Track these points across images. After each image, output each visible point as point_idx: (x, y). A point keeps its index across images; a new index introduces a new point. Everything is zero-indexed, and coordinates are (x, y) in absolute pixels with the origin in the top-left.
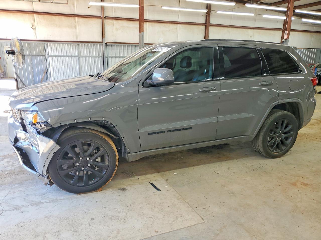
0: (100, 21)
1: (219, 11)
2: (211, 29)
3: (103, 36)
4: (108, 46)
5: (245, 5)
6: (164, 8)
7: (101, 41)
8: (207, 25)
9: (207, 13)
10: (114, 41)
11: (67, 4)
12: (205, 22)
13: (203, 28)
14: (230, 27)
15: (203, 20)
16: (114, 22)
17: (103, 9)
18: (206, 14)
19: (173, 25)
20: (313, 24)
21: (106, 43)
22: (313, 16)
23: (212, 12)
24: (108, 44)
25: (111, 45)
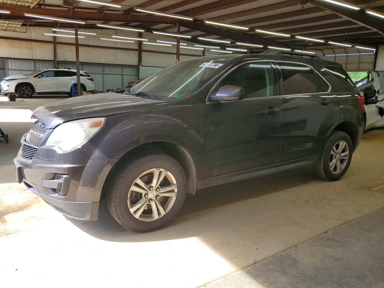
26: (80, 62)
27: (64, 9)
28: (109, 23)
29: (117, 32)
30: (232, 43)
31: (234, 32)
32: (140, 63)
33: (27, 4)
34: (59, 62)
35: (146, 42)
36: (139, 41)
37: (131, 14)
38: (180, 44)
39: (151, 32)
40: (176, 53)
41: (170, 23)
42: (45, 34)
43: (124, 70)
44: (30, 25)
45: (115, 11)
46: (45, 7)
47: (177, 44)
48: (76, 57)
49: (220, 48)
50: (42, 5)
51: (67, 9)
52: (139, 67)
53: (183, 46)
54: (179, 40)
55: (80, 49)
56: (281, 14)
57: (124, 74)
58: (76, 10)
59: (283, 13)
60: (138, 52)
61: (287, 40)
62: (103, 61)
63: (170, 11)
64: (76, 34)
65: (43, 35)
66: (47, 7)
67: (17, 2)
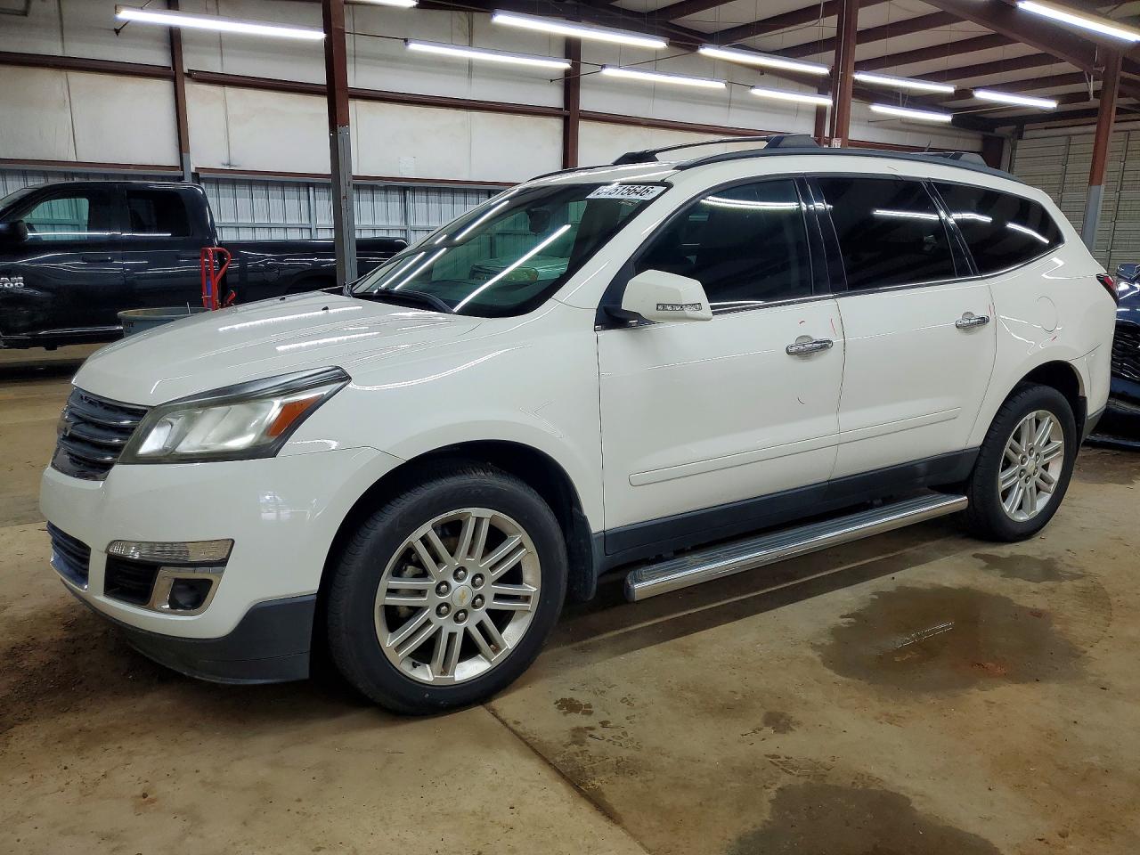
1: (611, 66)
5: (697, 48)
6: (414, 47)
9: (567, 72)
10: (229, 165)
17: (174, 39)
19: (452, 112)
20: (903, 123)
21: (193, 170)
22: (904, 96)
23: (584, 69)
24: (202, 175)
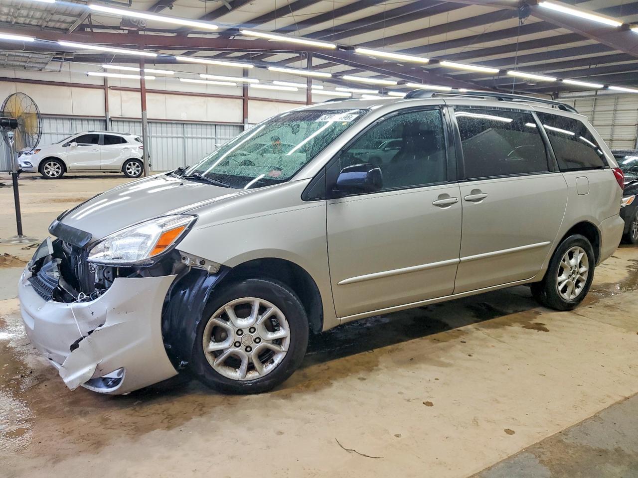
0: (102, 91)
2: (250, 103)
3: (106, 110)
4: (113, 122)
7: (105, 115)
8: (245, 98)
11: (60, 71)
12: (242, 95)
13: (241, 101)
14: (277, 102)
15: (240, 93)
16: (123, 92)
18: (242, 84)
25: (118, 121)
26: (148, 119)
27: (121, 32)
28: (195, 54)
29: (207, 69)
30: (399, 84)
31: (403, 66)
32: (245, 119)
33: (64, 26)
34: (112, 119)
35: (255, 83)
36: (244, 82)
37: (232, 38)
38: (313, 86)
39: (265, 67)
40: (306, 101)
41: (296, 53)
42: (90, 74)
43: (218, 131)
44: (66, 59)
45: (205, 33)
46: (92, 30)
47: (307, 88)
48: (142, 111)
49: (379, 92)
50: (87, 26)
51: (126, 32)
52: (244, 126)
53: (317, 89)
54: (309, 80)
55: (148, 96)
56: (482, 34)
57: (219, 137)
58: (141, 33)
59: (486, 32)
60: (242, 100)
61: (492, 78)
62: (184, 117)
63: (296, 33)
64: (142, 73)
65: (87, 75)
66: (95, 30)
67: (47, 22)
